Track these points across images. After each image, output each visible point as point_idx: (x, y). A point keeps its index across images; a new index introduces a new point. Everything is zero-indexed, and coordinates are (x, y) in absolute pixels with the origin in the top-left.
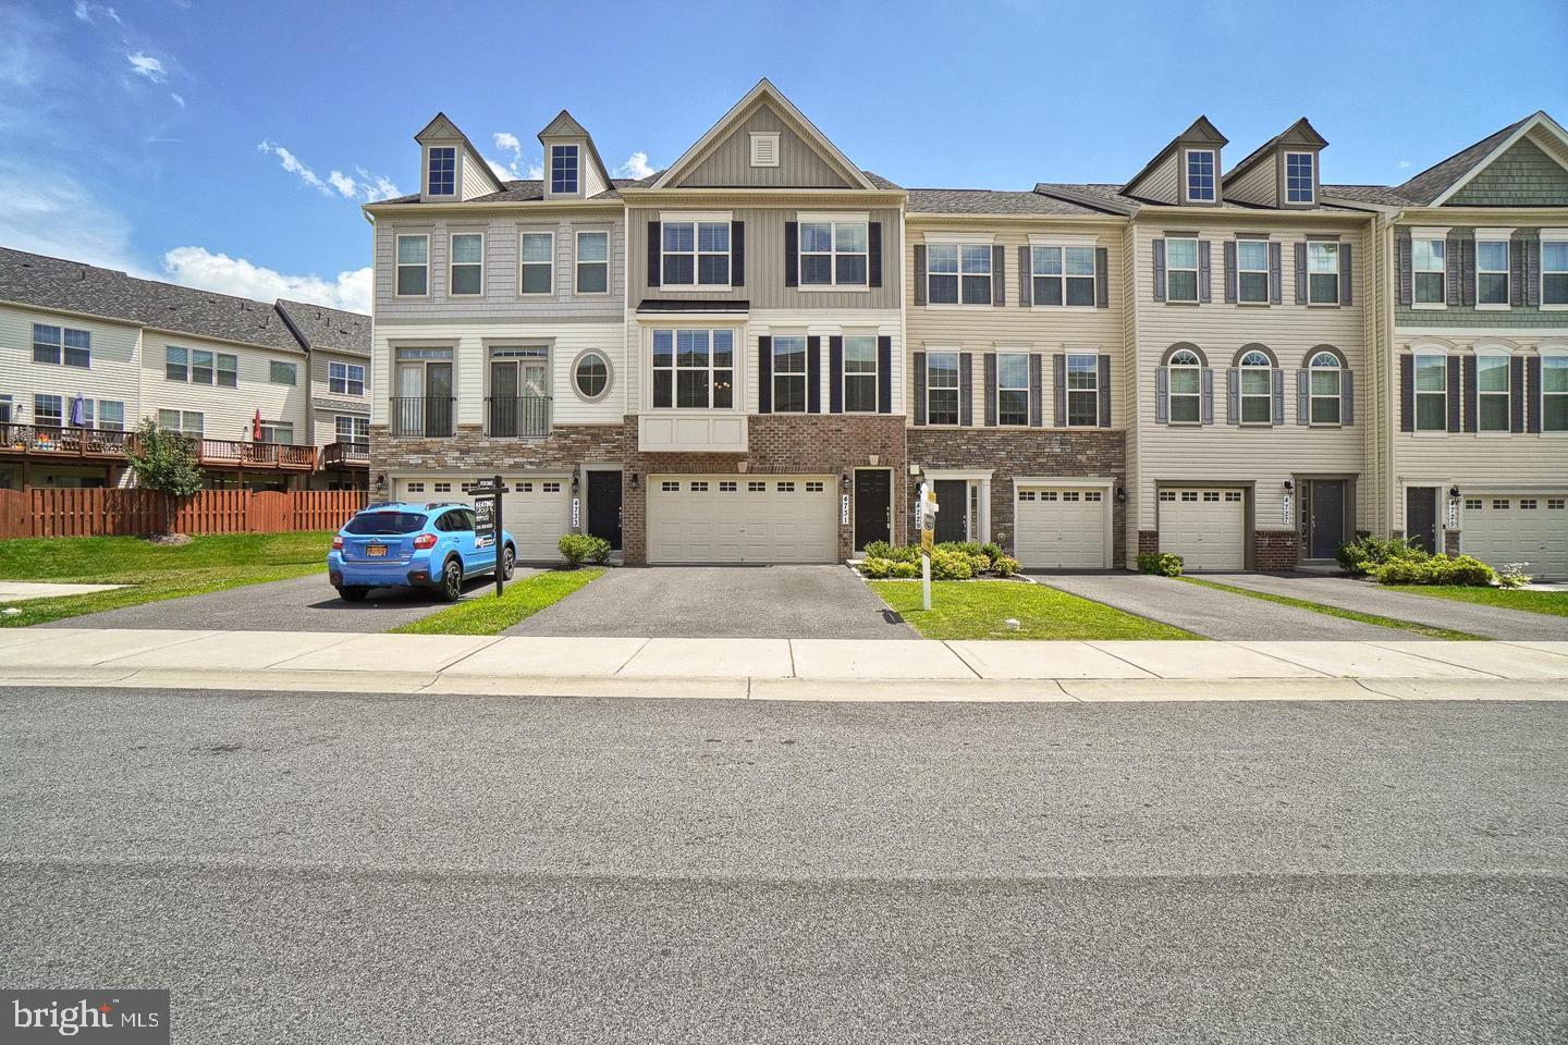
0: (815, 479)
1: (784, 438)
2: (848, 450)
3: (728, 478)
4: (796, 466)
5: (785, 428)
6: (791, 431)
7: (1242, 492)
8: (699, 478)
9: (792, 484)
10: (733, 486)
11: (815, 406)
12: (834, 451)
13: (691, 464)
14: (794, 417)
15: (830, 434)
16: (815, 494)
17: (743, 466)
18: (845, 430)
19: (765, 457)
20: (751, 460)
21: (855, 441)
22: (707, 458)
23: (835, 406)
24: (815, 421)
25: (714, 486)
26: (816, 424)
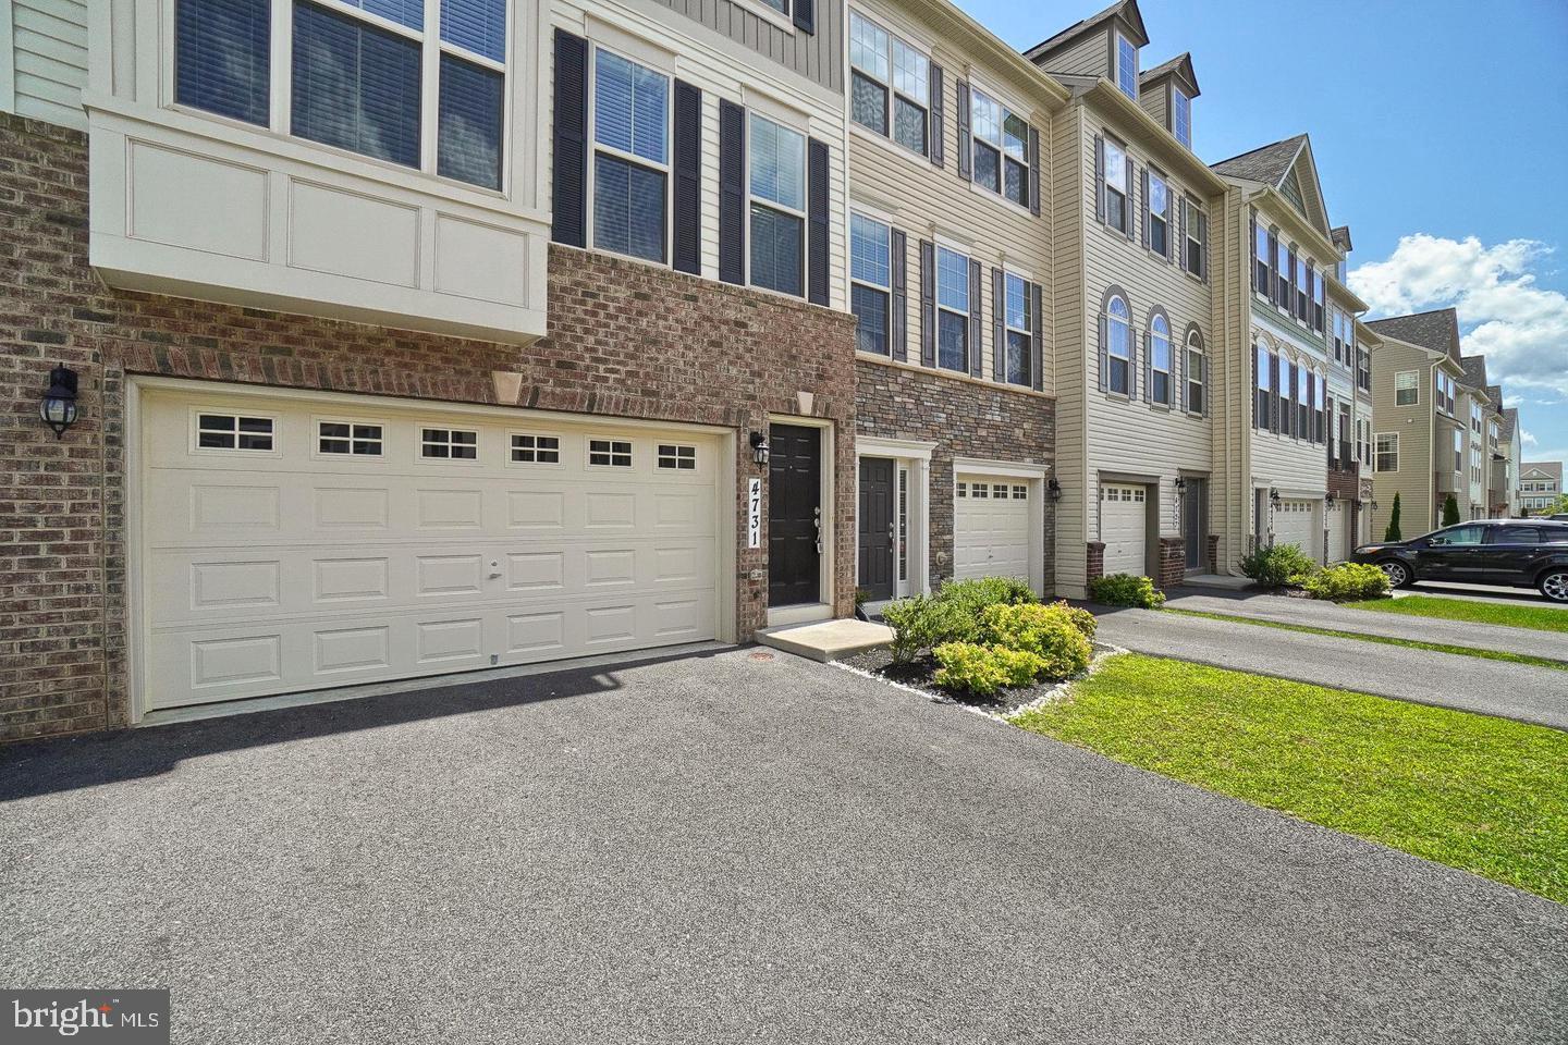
0: (678, 436)
1: (622, 321)
2: (760, 375)
3: (451, 417)
4: (648, 402)
5: (622, 293)
6: (638, 304)
7: (1144, 489)
8: (352, 411)
9: (627, 447)
10: (462, 445)
11: (688, 257)
12: (734, 371)
13: (329, 360)
14: (648, 271)
15: (725, 329)
16: (677, 473)
17: (508, 385)
18: (754, 327)
19: (568, 366)
20: (529, 369)
21: (771, 355)
22: (390, 344)
23: (731, 266)
24: (693, 291)
25: (402, 436)
26: (694, 299)
